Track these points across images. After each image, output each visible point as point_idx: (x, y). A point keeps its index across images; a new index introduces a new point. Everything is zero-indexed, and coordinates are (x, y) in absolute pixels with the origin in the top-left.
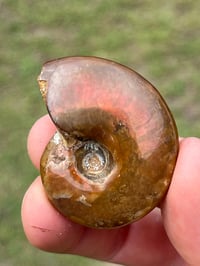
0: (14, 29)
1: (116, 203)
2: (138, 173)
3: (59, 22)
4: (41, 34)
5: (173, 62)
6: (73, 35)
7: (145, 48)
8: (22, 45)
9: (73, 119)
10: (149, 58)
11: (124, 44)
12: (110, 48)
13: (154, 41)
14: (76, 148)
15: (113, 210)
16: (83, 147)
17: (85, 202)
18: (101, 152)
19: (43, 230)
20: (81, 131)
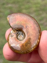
4: (10, 5)
5: (41, 12)
7: (34, 9)
8: (5, 8)
9: (15, 25)
10: (35, 11)
11: (29, 8)
12: (26, 9)
15: (26, 48)
16: (18, 33)
18: (22, 34)
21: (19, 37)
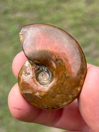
0: (6, 12)
1: (54, 97)
2: (65, 83)
3: (28, 9)
5: (84, 29)
6: (35, 15)
9: (35, 54)
11: (60, 20)
14: (36, 69)
15: (52, 101)
16: (39, 69)
17: (38, 96)
18: (48, 72)
19: (19, 109)
20: (38, 60)
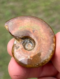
4: (11, 4)
5: (51, 12)
7: (43, 8)
9: (19, 32)
10: (44, 11)
12: (32, 8)
13: (46, 6)
16: (24, 42)
17: (30, 58)
21: (26, 47)
